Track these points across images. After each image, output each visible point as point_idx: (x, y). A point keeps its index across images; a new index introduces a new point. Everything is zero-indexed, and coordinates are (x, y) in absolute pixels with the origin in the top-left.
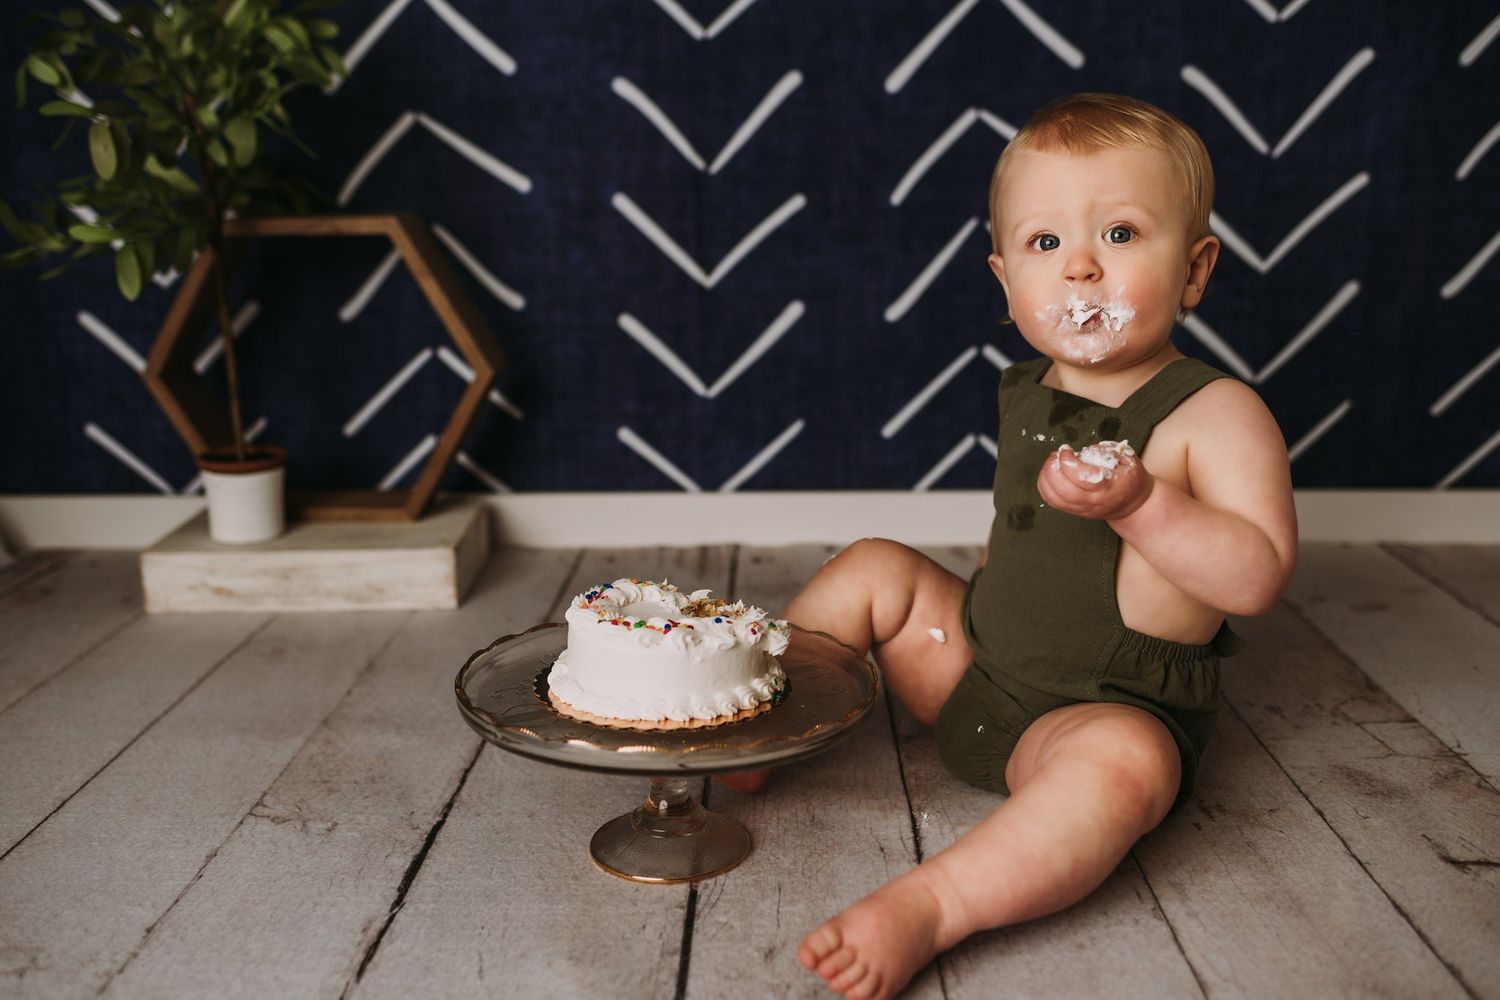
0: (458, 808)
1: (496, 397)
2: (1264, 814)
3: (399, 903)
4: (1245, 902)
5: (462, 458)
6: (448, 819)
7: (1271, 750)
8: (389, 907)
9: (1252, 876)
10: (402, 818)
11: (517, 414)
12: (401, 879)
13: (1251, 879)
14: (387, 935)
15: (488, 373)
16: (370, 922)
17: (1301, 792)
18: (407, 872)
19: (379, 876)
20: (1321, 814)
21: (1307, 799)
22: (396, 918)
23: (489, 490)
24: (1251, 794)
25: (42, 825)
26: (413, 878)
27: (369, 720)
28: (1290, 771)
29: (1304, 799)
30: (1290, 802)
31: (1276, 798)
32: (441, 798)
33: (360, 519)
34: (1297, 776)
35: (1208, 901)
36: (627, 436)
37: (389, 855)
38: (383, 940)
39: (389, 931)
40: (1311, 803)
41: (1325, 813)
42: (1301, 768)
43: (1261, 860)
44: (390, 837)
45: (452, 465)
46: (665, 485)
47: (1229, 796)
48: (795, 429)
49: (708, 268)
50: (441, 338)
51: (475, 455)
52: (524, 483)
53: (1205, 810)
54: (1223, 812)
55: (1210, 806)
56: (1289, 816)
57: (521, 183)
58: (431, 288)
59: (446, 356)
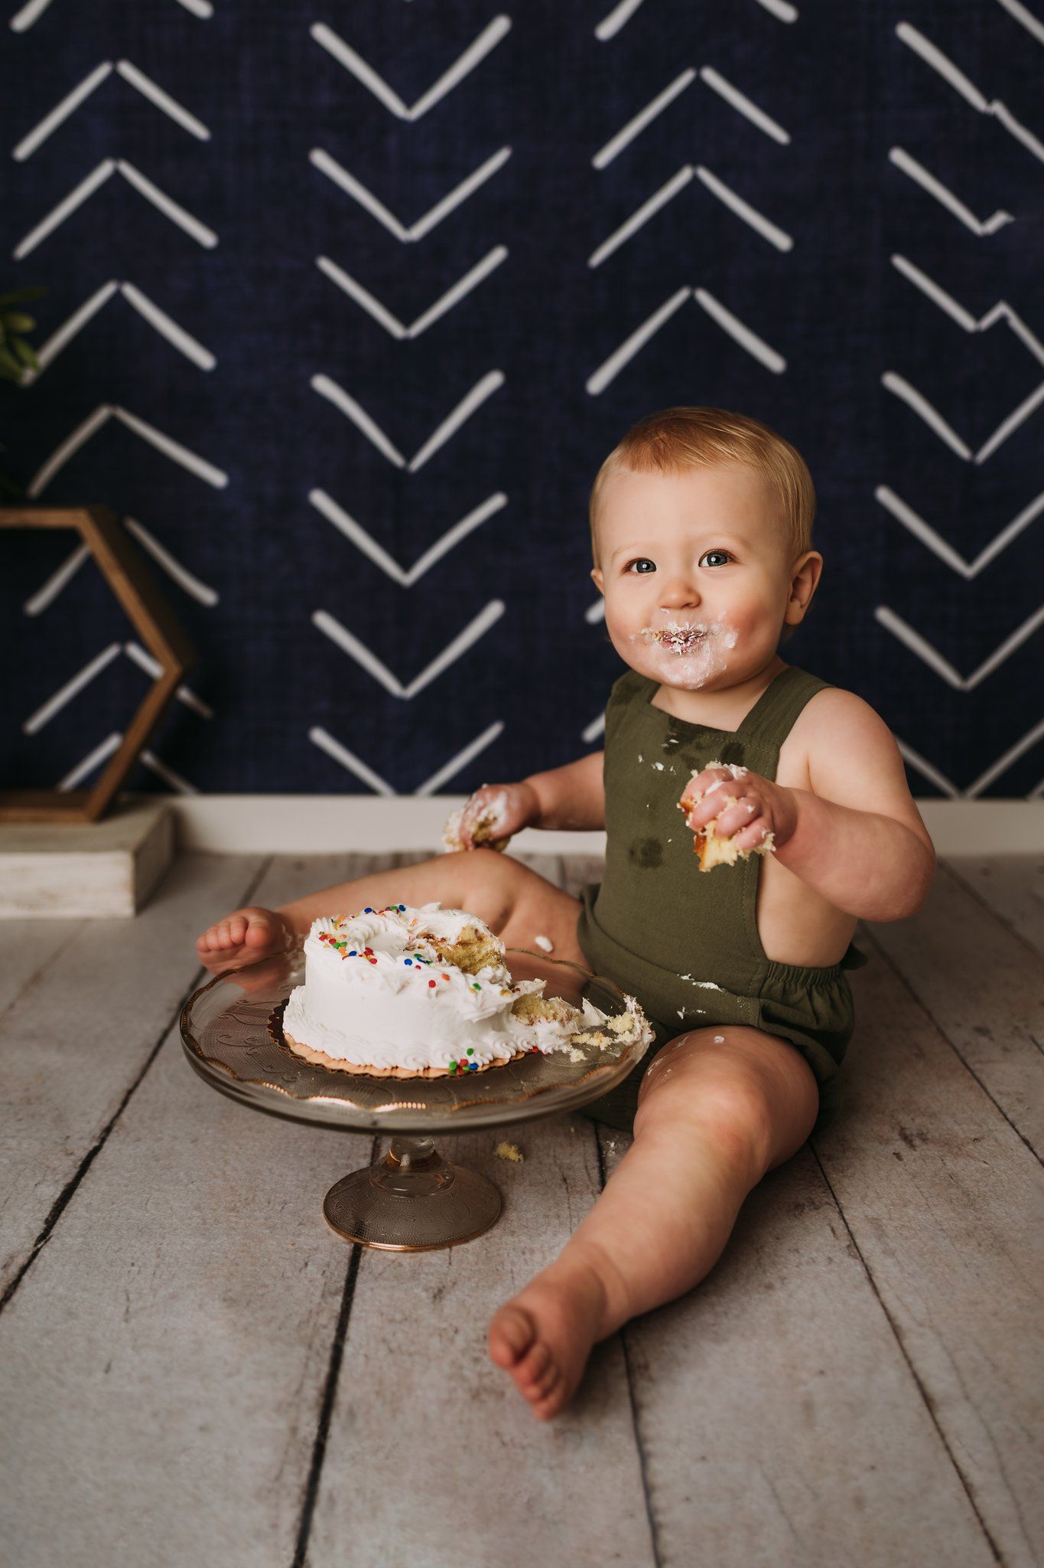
0: (117, 1132)
1: (184, 694)
2: (968, 1143)
3: (44, 1237)
4: (945, 1239)
5: (148, 758)
6: (106, 1144)
7: (978, 1074)
8: (33, 1242)
9: (954, 1211)
10: (56, 1142)
11: (206, 712)
12: (49, 1210)
13: (952, 1214)
14: (29, 1272)
15: (176, 670)
16: (12, 1258)
17: (1007, 1119)
18: (56, 1203)
19: (26, 1207)
21: (1013, 1127)
22: (40, 1253)
23: (173, 791)
24: (955, 1121)
26: (63, 1209)
27: (30, 1036)
28: (997, 1097)
29: (1010, 1128)
30: (996, 1130)
31: (981, 1126)
32: (100, 1121)
33: (36, 821)
34: (1003, 1102)
35: (906, 1238)
36: (320, 737)
37: (39, 1183)
38: (25, 1277)
39: (31, 1267)
40: (1017, 1132)
42: (1008, 1094)
43: (963, 1193)
44: (42, 1163)
45: (136, 762)
46: (358, 788)
47: (932, 1124)
48: (494, 731)
49: (406, 565)
50: (130, 633)
51: (162, 755)
52: (211, 785)
53: (907, 1139)
54: (925, 1140)
55: (912, 1135)
56: (993, 1146)
57: (217, 478)
58: (120, 583)
59: (134, 652)
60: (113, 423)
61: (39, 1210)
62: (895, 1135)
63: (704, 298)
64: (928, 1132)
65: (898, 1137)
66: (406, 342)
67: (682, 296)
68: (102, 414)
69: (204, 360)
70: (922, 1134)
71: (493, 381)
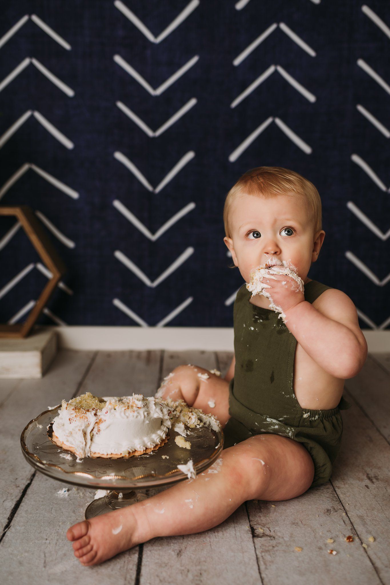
0: (38, 476)
1: (61, 285)
3: (8, 526)
5: (46, 311)
6: (33, 482)
8: (3, 529)
10: (12, 481)
11: (70, 292)
12: (10, 513)
15: (58, 275)
18: (13, 510)
22: (6, 534)
23: (56, 324)
26: (15, 513)
32: (30, 471)
36: (117, 303)
37: (5, 500)
44: (6, 491)
45: (41, 313)
46: (133, 324)
47: (379, 472)
48: (189, 301)
49: (153, 231)
50: (38, 259)
51: (52, 310)
52: (72, 322)
53: (369, 478)
54: (377, 479)
55: (372, 477)
57: (74, 195)
58: (34, 239)
59: (40, 267)
60: (30, 172)
61: (5, 513)
62: (365, 477)
63: (279, 122)
64: (378, 476)
65: (366, 478)
66: (154, 138)
67: (269, 121)
68: (26, 167)
69: (69, 144)
70: (376, 476)
71: (190, 156)
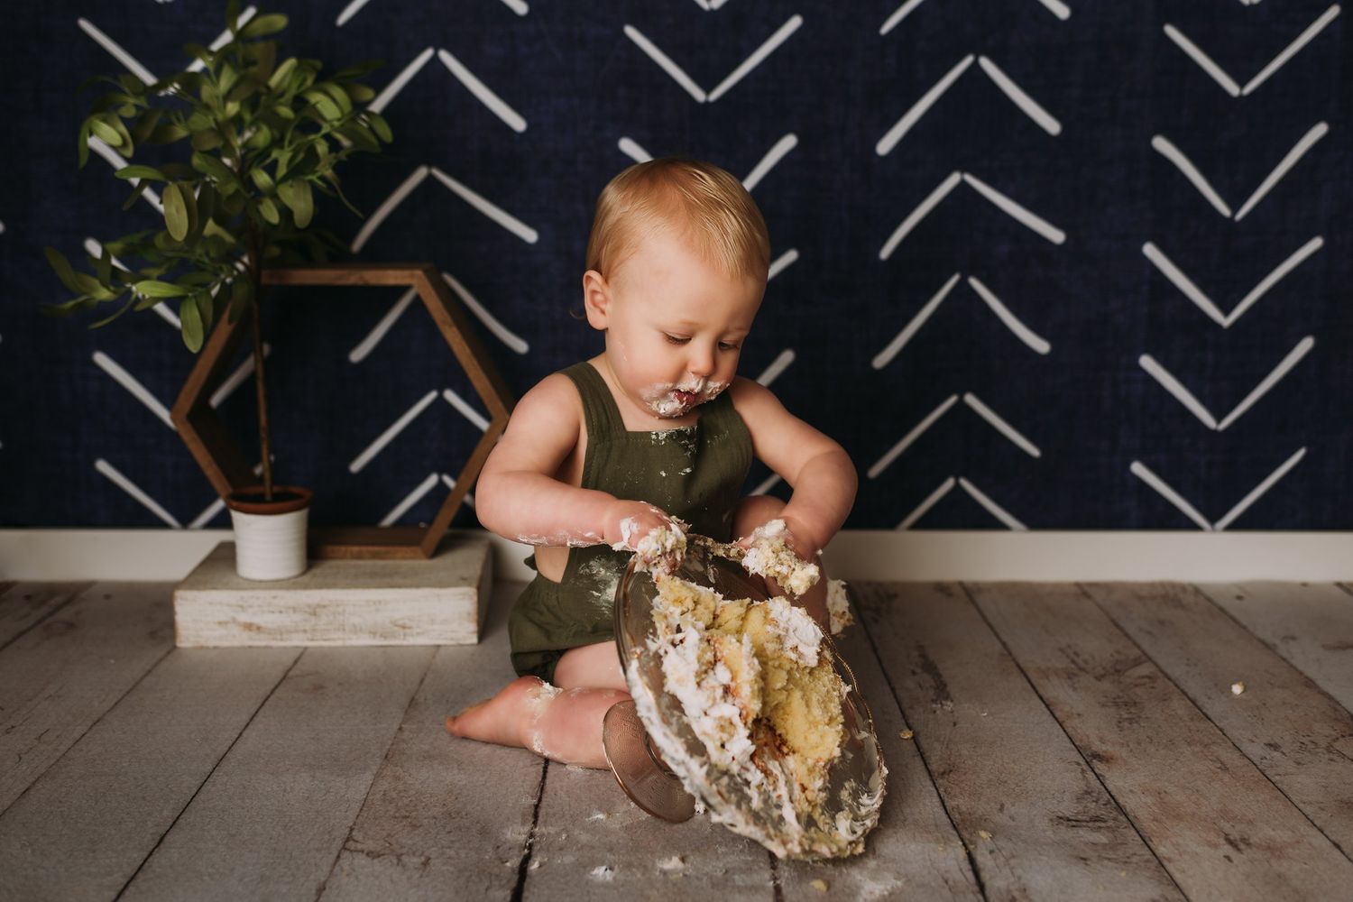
2: (1288, 848)
17: (1315, 826)
20: (1337, 846)
21: (1323, 832)
24: (1271, 828)
25: (149, 860)
28: (1302, 806)
29: (1320, 834)
30: (1309, 836)
31: (1295, 832)
34: (1309, 810)
40: (1327, 837)
41: (1342, 846)
42: (1312, 803)
47: (1251, 830)
53: (1232, 843)
54: (1249, 845)
55: (1236, 840)
56: (1309, 849)
62: (1222, 841)
64: (1251, 837)
70: (1245, 839)
